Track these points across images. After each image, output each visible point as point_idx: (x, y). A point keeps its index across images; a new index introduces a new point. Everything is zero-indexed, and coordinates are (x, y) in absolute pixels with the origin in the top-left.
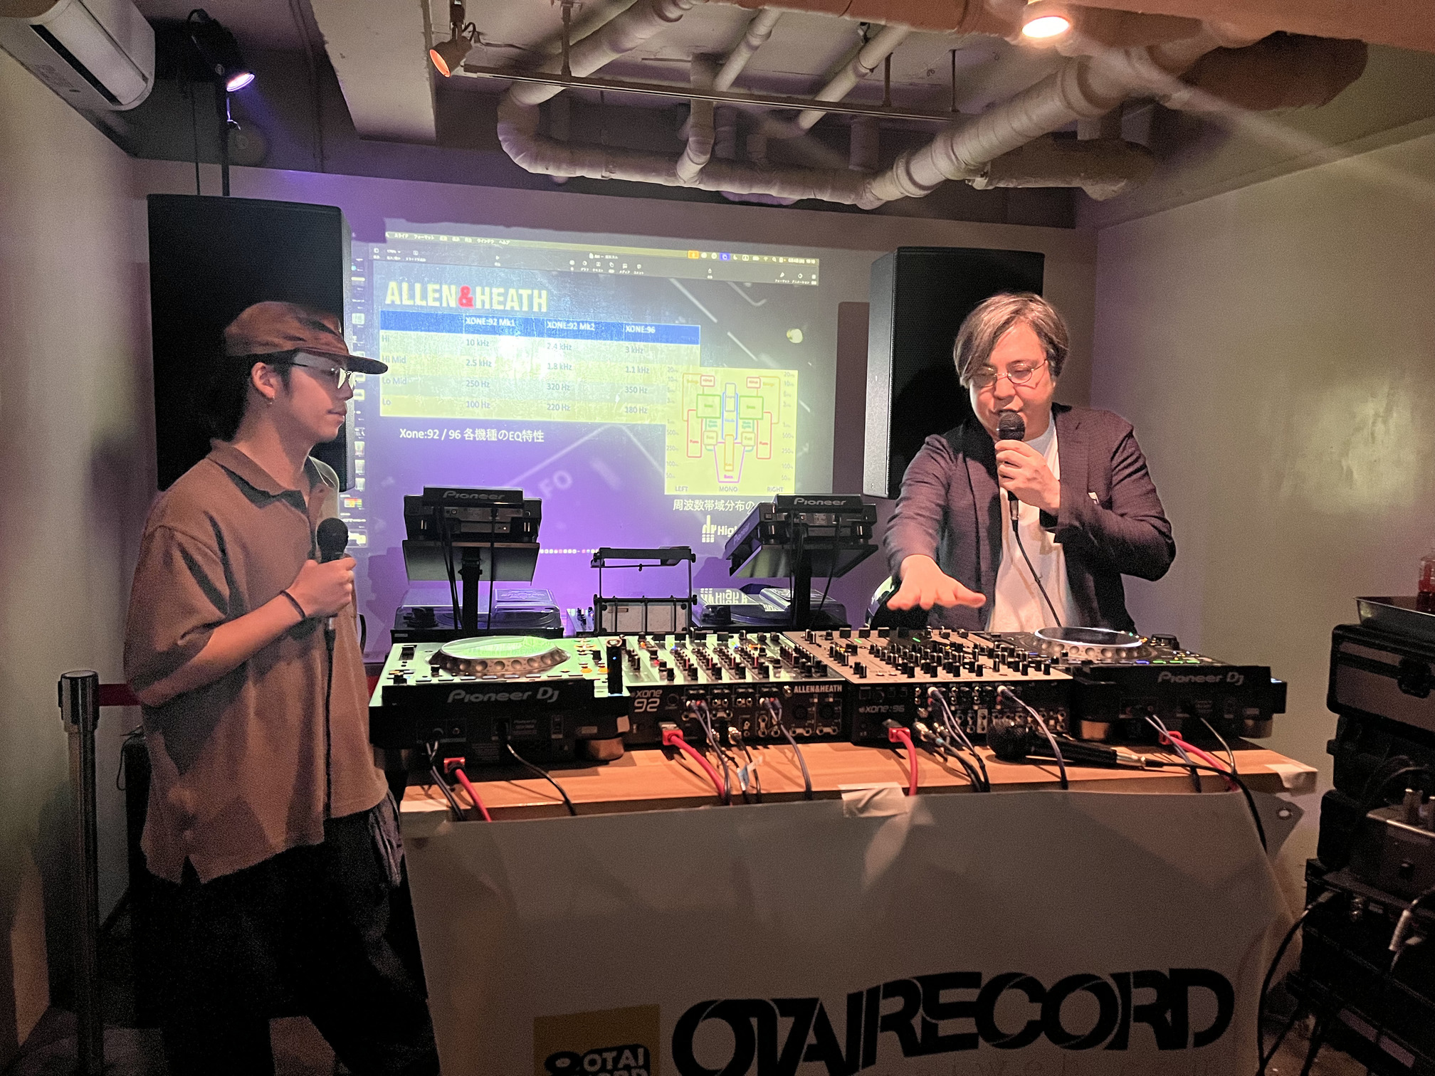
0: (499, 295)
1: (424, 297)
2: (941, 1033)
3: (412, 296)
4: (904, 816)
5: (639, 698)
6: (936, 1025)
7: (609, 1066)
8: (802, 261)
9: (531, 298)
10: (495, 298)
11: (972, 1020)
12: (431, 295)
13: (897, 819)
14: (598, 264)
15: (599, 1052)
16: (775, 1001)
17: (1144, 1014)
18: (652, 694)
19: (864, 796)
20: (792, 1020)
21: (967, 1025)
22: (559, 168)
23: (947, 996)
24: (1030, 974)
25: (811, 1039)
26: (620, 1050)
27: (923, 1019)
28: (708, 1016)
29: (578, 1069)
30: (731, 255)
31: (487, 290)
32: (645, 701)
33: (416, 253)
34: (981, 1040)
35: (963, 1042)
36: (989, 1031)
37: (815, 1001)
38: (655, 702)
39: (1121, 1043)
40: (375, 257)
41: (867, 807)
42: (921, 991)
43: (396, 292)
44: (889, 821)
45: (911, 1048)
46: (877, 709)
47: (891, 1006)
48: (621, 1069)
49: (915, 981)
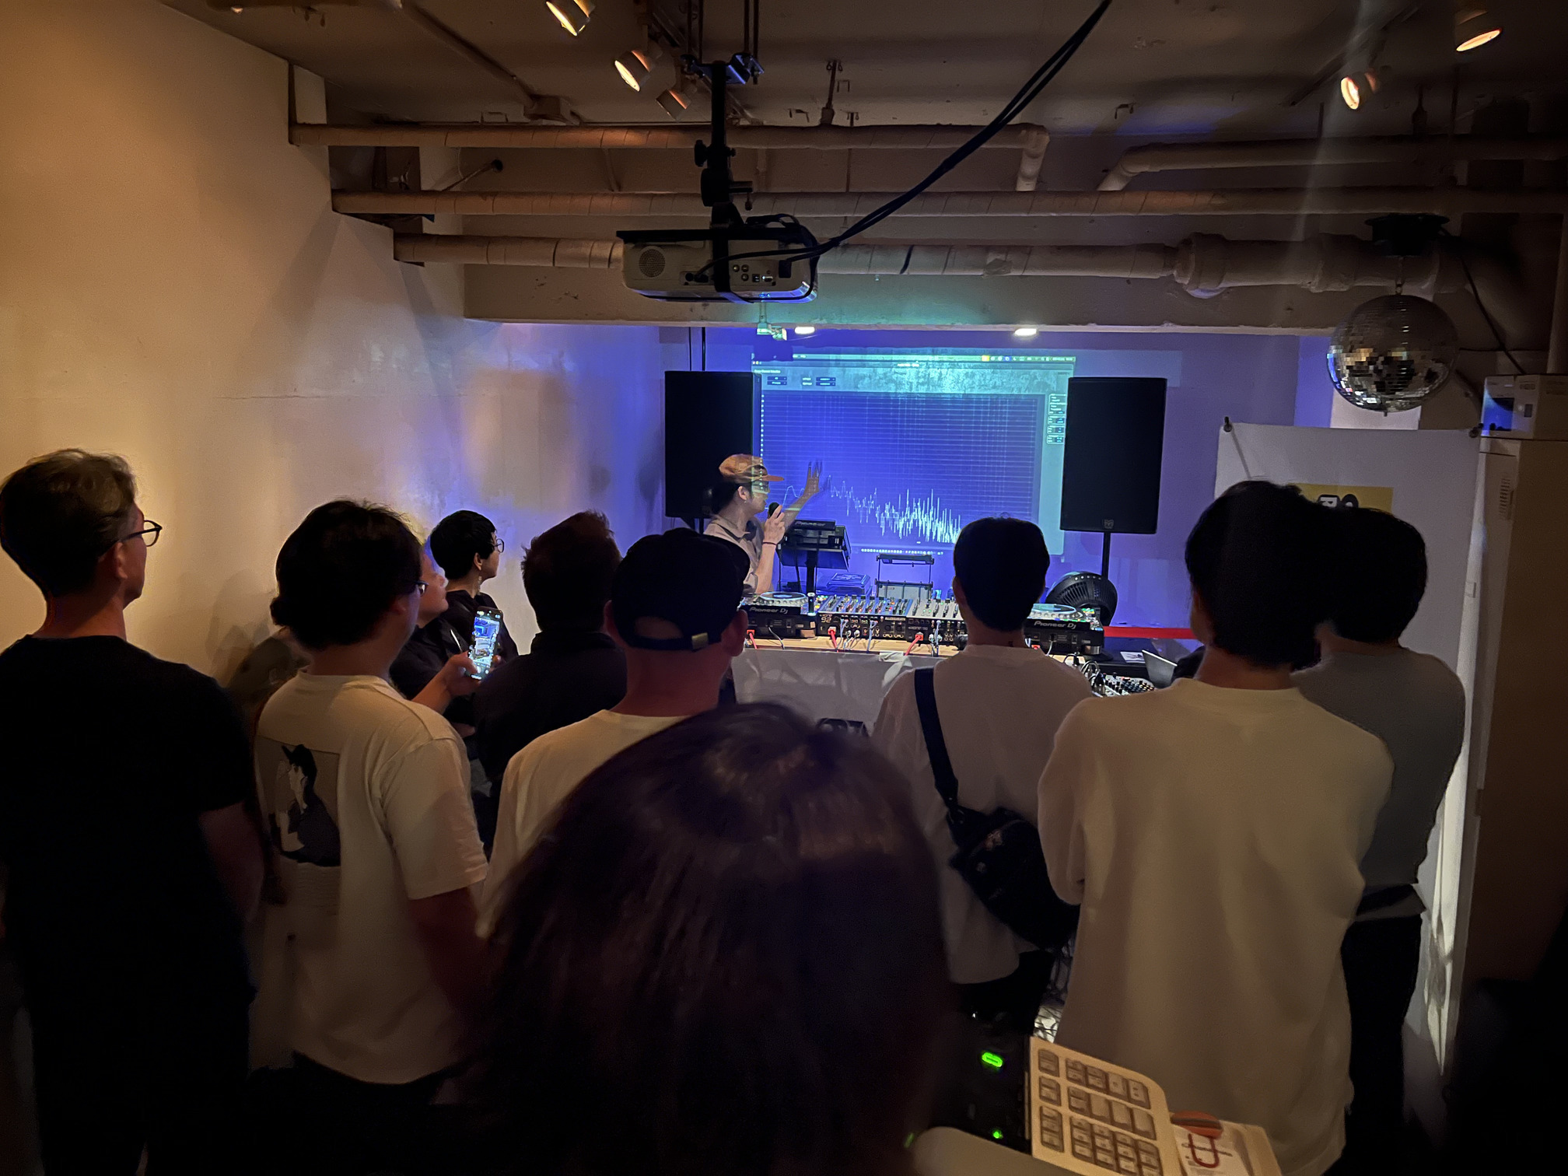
13: (899, 663)
16: (848, 720)
19: (886, 655)
20: (854, 727)
37: (862, 722)
41: (888, 658)
44: (896, 664)
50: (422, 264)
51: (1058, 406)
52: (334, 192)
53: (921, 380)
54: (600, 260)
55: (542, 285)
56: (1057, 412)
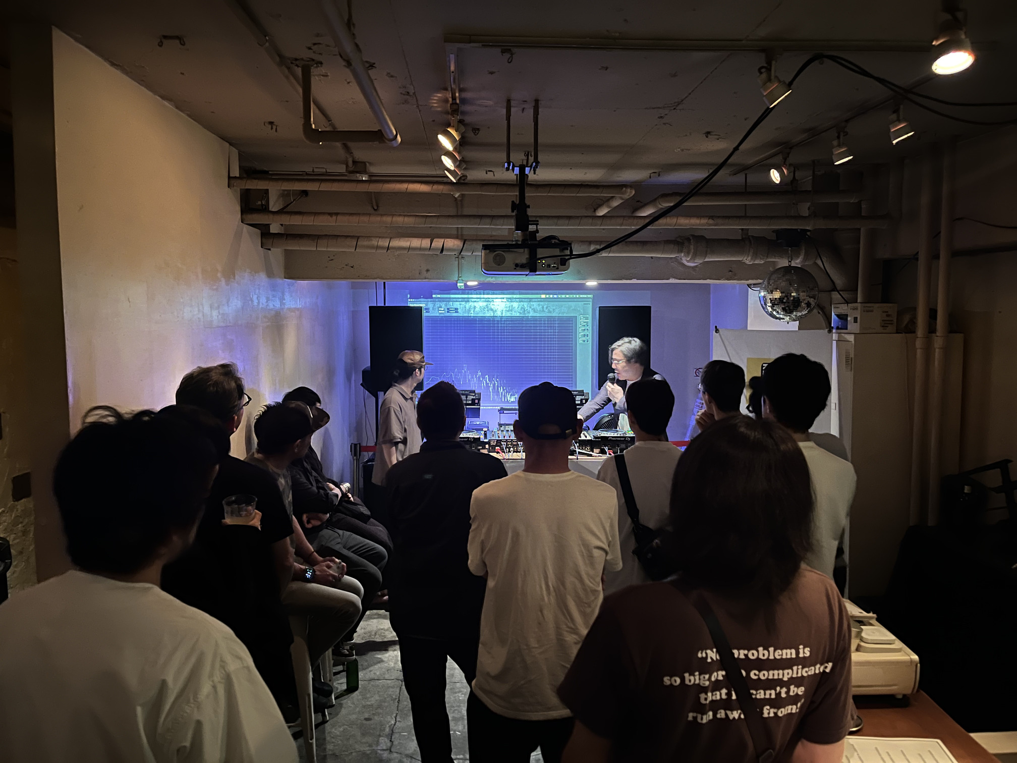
5: (491, 442)
50: (270, 249)
51: (584, 322)
52: (243, 212)
53: (507, 309)
54: (382, 248)
55: (332, 260)
56: (584, 326)
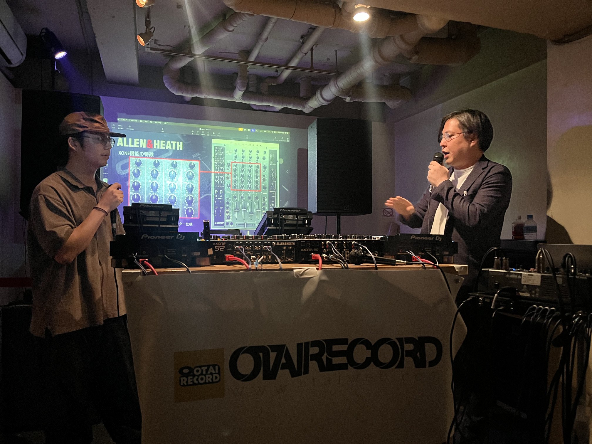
0: (163, 143)
1: (133, 144)
2: (334, 363)
3: (128, 143)
4: (317, 277)
5: (216, 245)
6: (332, 359)
7: (204, 373)
8: (283, 133)
9: (176, 145)
10: (162, 145)
11: (345, 358)
12: (136, 143)
13: (314, 278)
14: (203, 132)
15: (200, 367)
16: (269, 346)
17: (409, 353)
18: (222, 244)
19: (302, 270)
20: (275, 353)
21: (343, 360)
22: (187, 93)
23: (335, 348)
24: (366, 338)
25: (283, 361)
26: (209, 366)
27: (327, 357)
28: (243, 353)
29: (192, 374)
30: (255, 130)
31: (158, 141)
32: (219, 246)
33: (130, 126)
34: (349, 365)
35: (342, 367)
36: (352, 362)
37: (284, 346)
38: (223, 247)
39: (401, 366)
40: (113, 128)
41: (302, 275)
42: (326, 346)
43: (121, 142)
44: (311, 279)
45: (322, 368)
46: (308, 249)
47: (314, 350)
48: (208, 374)
49: (323, 341)
